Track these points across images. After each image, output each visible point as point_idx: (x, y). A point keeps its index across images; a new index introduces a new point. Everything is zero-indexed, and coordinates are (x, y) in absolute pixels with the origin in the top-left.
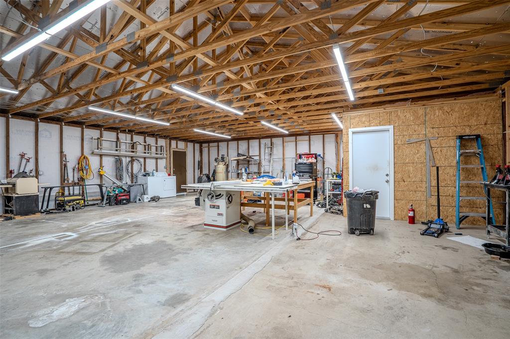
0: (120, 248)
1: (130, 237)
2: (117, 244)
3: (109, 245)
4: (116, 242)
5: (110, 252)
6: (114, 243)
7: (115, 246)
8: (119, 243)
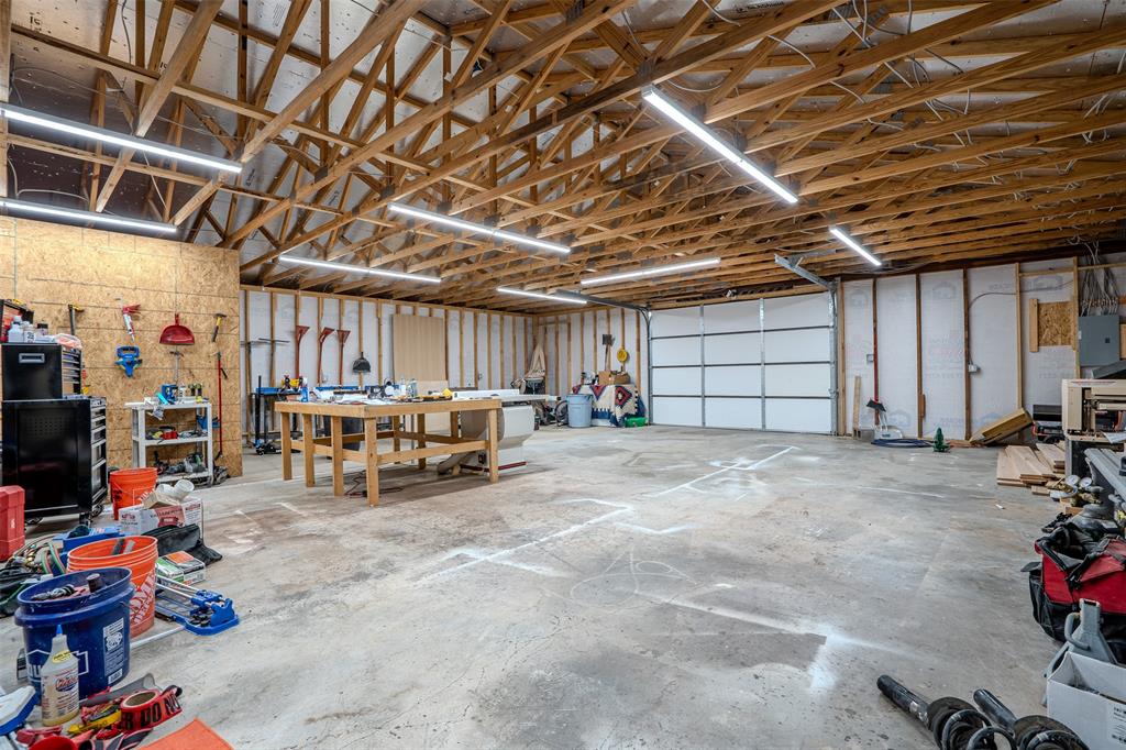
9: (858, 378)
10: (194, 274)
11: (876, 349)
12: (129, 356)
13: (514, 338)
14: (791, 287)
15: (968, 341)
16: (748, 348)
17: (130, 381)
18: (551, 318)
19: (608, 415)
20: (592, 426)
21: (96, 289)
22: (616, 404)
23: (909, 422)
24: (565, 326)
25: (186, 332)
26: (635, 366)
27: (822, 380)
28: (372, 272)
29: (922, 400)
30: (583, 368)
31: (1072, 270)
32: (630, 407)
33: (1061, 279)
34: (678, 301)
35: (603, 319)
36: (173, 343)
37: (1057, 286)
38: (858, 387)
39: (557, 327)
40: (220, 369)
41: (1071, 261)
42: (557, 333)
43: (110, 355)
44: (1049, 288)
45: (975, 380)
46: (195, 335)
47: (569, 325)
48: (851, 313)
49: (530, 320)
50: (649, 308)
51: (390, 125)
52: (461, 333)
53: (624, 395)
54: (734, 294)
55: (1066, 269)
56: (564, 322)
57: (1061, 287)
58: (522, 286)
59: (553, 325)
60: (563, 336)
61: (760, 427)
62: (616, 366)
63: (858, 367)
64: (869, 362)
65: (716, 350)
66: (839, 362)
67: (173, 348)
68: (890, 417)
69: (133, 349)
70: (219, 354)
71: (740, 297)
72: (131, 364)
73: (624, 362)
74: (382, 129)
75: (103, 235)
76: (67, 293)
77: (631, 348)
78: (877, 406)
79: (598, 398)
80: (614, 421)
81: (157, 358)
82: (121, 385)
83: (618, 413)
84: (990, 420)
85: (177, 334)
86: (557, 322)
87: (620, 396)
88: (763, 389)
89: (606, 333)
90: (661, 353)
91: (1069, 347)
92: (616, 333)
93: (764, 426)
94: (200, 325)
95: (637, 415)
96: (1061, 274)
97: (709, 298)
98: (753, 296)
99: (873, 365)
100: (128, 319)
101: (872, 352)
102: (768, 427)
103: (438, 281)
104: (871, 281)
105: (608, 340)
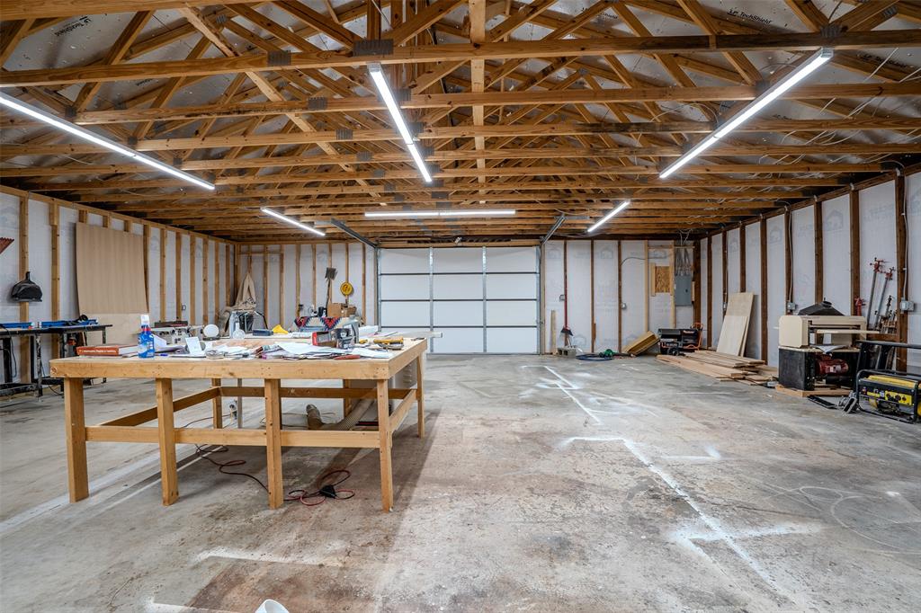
9: (553, 312)
11: (566, 291)
13: (217, 265)
14: (509, 240)
15: (620, 287)
16: (472, 287)
18: (258, 247)
23: (586, 341)
24: (276, 257)
26: (361, 299)
27: (529, 313)
28: (139, 158)
29: (594, 326)
30: (299, 300)
31: (671, 248)
33: (665, 253)
34: (409, 242)
35: (323, 252)
37: (665, 256)
38: (553, 319)
39: (265, 256)
41: (671, 242)
42: (265, 264)
44: (661, 258)
45: (623, 312)
47: (282, 257)
48: (548, 263)
49: (232, 247)
50: (378, 246)
52: (163, 256)
54: (462, 241)
55: (670, 247)
56: (274, 252)
57: (665, 257)
58: (281, 210)
59: (261, 255)
60: (273, 269)
61: (482, 351)
63: (553, 304)
64: (561, 300)
65: (444, 287)
66: (540, 300)
68: (573, 340)
71: (465, 244)
73: (348, 295)
78: (567, 332)
84: (632, 339)
86: (265, 252)
88: (485, 320)
89: (329, 266)
90: (389, 287)
91: (669, 294)
92: (340, 266)
93: (485, 350)
96: (666, 250)
97: (439, 242)
98: (477, 244)
99: (563, 303)
101: (563, 293)
102: (488, 351)
103: (210, 187)
104: (562, 242)
105: (331, 273)
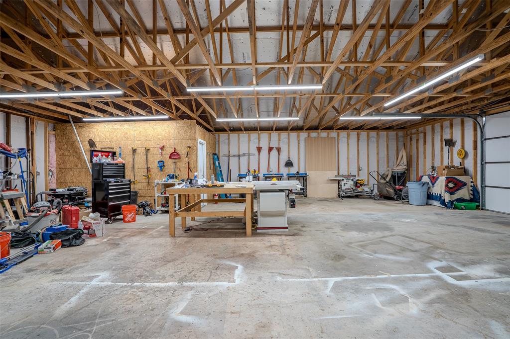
0: (379, 234)
1: (364, 241)
2: (380, 238)
3: (386, 238)
4: (379, 239)
5: (387, 233)
6: (382, 239)
7: (381, 236)
8: (377, 238)
10: (180, 132)
12: (161, 164)
13: (388, 145)
17: (162, 173)
18: (414, 131)
19: (439, 198)
20: (427, 204)
21: (153, 141)
22: (445, 191)
24: (422, 135)
25: (178, 154)
26: (472, 162)
30: (433, 163)
32: (464, 193)
35: (448, 127)
36: (173, 159)
39: (418, 136)
40: (189, 168)
42: (417, 140)
43: (156, 164)
46: (181, 155)
47: (425, 134)
49: (401, 133)
50: (483, 113)
51: (388, 47)
52: (348, 145)
53: (456, 185)
59: (415, 135)
62: (457, 162)
67: (174, 161)
69: (162, 161)
70: (189, 162)
72: (161, 167)
73: (464, 158)
74: (384, 49)
75: (154, 123)
76: (145, 144)
77: (469, 147)
79: (433, 185)
80: (443, 202)
81: (169, 163)
82: (159, 174)
83: (447, 197)
85: (174, 155)
86: (418, 132)
87: (451, 185)
89: (450, 137)
90: (492, 150)
92: (457, 137)
94: (182, 151)
95: (471, 201)
100: (160, 151)
105: (450, 143)
